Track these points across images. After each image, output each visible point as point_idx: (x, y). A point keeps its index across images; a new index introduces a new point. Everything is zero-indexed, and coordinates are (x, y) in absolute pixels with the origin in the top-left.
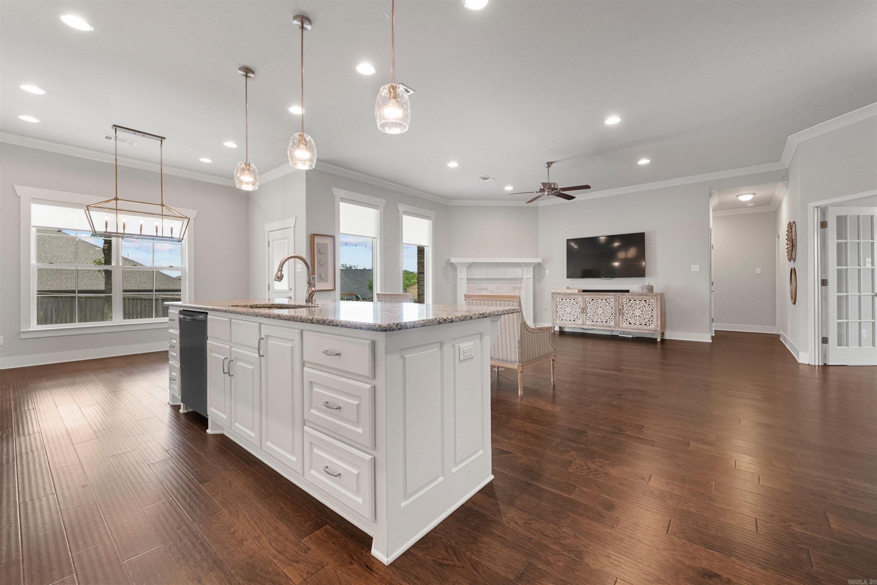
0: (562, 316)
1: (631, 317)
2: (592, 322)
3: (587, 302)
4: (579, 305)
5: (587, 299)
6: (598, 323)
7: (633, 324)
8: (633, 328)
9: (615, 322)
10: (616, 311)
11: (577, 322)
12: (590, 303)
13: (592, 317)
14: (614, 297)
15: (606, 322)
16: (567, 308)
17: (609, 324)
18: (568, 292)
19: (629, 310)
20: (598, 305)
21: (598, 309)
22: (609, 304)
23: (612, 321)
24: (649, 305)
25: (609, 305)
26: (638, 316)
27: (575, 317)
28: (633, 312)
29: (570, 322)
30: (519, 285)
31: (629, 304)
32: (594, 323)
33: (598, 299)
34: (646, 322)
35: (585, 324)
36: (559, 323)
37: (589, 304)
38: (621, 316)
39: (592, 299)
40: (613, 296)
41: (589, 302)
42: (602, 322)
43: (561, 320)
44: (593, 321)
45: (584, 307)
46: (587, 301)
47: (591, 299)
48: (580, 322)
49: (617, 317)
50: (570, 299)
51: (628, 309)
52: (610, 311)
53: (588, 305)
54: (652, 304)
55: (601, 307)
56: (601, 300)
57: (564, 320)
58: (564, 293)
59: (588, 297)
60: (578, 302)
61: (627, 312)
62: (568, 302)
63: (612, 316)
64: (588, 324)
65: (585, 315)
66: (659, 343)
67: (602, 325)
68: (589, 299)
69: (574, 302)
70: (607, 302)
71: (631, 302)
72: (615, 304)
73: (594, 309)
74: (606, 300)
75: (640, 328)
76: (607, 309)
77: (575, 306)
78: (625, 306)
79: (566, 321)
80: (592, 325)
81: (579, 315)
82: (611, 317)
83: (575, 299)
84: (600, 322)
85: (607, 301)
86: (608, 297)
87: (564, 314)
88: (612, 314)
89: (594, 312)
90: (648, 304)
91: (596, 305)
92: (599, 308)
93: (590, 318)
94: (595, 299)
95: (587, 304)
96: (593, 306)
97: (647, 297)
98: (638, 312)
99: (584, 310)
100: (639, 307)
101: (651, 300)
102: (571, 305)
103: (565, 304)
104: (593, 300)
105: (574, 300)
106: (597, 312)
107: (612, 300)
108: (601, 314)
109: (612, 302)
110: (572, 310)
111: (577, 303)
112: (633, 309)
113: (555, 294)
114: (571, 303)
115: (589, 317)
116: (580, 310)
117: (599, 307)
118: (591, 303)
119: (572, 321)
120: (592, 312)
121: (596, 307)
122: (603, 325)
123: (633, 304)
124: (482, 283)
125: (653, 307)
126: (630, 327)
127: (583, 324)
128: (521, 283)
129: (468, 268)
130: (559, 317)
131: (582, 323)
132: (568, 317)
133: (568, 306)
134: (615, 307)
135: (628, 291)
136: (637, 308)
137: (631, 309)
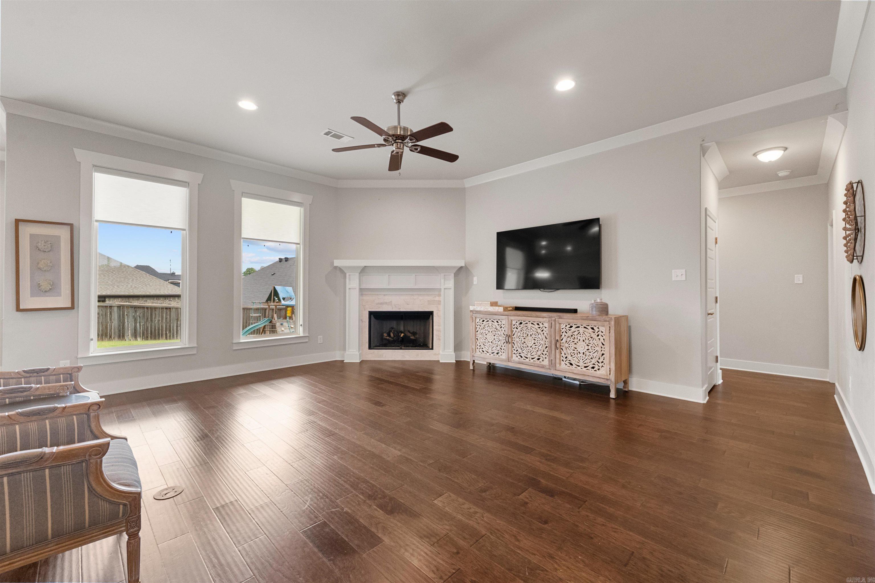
0: (482, 346)
1: (571, 354)
2: (520, 357)
4: (504, 331)
5: (514, 323)
6: (527, 360)
7: (574, 366)
8: (575, 372)
9: (549, 361)
10: (551, 343)
11: (501, 357)
12: (517, 328)
13: (520, 350)
14: (549, 321)
16: (489, 334)
17: (542, 363)
18: (490, 310)
19: (570, 343)
20: (527, 332)
21: (527, 339)
22: (542, 331)
23: (546, 358)
24: (598, 336)
25: (542, 333)
26: (582, 352)
27: (498, 348)
28: (575, 346)
29: (492, 355)
30: (437, 298)
31: (570, 333)
32: (522, 360)
33: (528, 322)
34: (594, 364)
36: (478, 356)
37: (516, 330)
38: (558, 351)
39: (520, 321)
40: (547, 319)
42: (532, 359)
43: (482, 352)
44: (522, 357)
45: (510, 333)
46: (514, 325)
48: (504, 356)
49: (553, 352)
50: (492, 321)
51: (568, 340)
52: (543, 342)
54: (602, 334)
55: (531, 335)
56: (532, 324)
58: (485, 312)
59: (516, 318)
60: (502, 326)
61: (567, 345)
62: (490, 325)
63: (546, 350)
64: (514, 360)
65: (510, 345)
66: (612, 402)
67: (532, 363)
68: (515, 322)
69: (497, 326)
70: (539, 328)
71: (573, 329)
72: (550, 331)
73: (522, 338)
74: (538, 324)
75: (585, 374)
76: (539, 339)
77: (499, 332)
78: (563, 336)
79: (488, 354)
80: (520, 363)
81: (503, 346)
82: (545, 352)
83: (499, 321)
85: (539, 326)
86: (541, 320)
87: (485, 343)
88: (547, 347)
89: (522, 342)
90: (597, 334)
91: (525, 332)
92: (529, 337)
93: (517, 351)
94: (523, 323)
95: (513, 329)
96: (522, 333)
97: (595, 322)
98: (582, 347)
99: (509, 339)
100: (584, 339)
101: (602, 329)
102: (494, 329)
103: (487, 329)
104: (521, 323)
105: (497, 322)
106: (526, 343)
107: (546, 325)
108: (531, 347)
109: (546, 328)
110: (495, 337)
112: (576, 341)
113: (474, 312)
114: (494, 327)
115: (516, 350)
116: (504, 338)
117: (529, 335)
118: (519, 329)
120: (520, 342)
121: (525, 335)
122: (534, 364)
123: (576, 333)
124: (384, 295)
125: (604, 339)
126: (571, 370)
127: (509, 360)
128: (439, 295)
129: (362, 274)
130: (479, 348)
131: (507, 358)
133: (490, 332)
134: (551, 336)
135: (575, 311)
136: (581, 340)
137: (572, 340)
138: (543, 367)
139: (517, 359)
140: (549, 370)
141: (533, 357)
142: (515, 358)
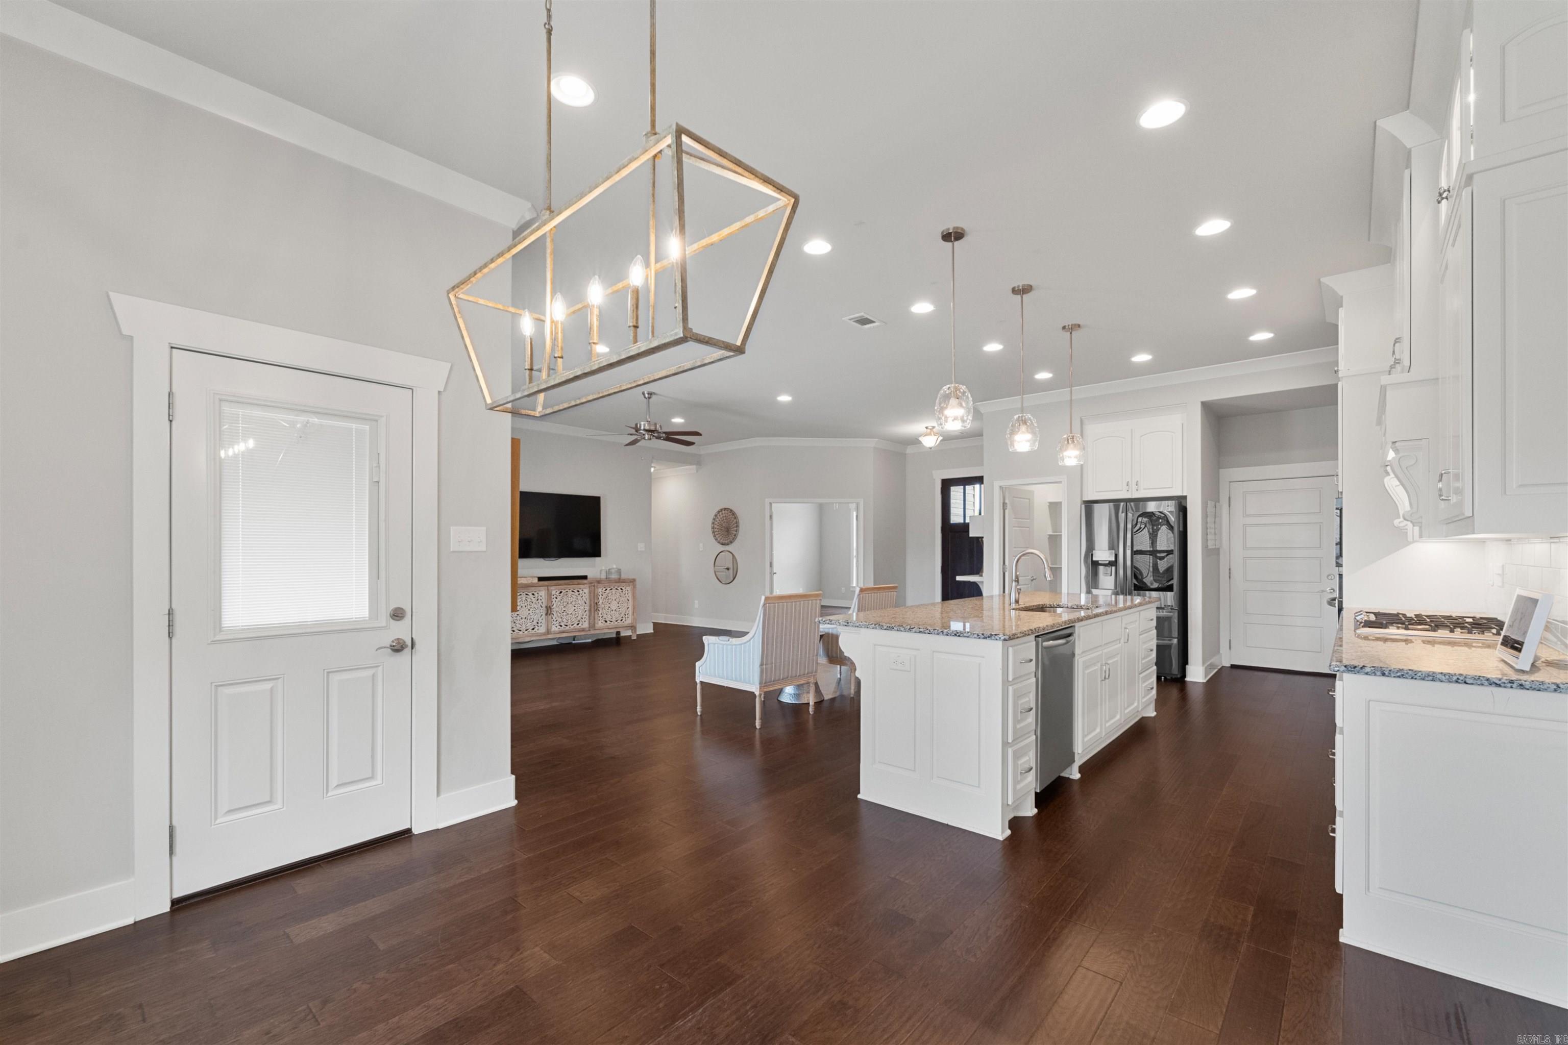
1: (606, 612)
2: (559, 627)
3: (553, 597)
4: (540, 603)
5: (554, 592)
6: (568, 628)
7: (608, 622)
8: (610, 627)
9: (589, 623)
10: (590, 606)
11: (538, 632)
12: (556, 598)
13: (559, 620)
14: (589, 587)
15: (578, 624)
16: (522, 609)
17: (582, 627)
18: (523, 582)
19: (605, 604)
20: (567, 601)
21: (567, 607)
22: (582, 597)
23: (585, 621)
25: (581, 599)
26: (614, 610)
27: (535, 623)
28: (609, 605)
29: (526, 632)
31: (605, 595)
32: (561, 629)
33: (568, 590)
34: (623, 617)
35: (551, 632)
37: (556, 600)
38: (596, 613)
40: (588, 585)
41: (555, 596)
42: (572, 625)
44: (561, 626)
45: (549, 604)
46: (553, 595)
47: (559, 592)
48: (542, 630)
49: (593, 613)
50: (527, 594)
52: (583, 608)
53: (554, 600)
54: (628, 592)
56: (573, 591)
57: (517, 631)
59: (555, 588)
60: (539, 597)
61: (603, 606)
62: (524, 598)
64: (554, 631)
65: (550, 617)
67: (573, 629)
69: (533, 598)
70: (579, 594)
71: (607, 591)
72: (590, 596)
73: (562, 607)
74: (578, 591)
75: (617, 626)
76: (579, 605)
77: (535, 606)
78: (600, 598)
79: (521, 633)
80: (560, 633)
81: (540, 619)
82: (585, 616)
83: (535, 593)
84: (570, 626)
86: (582, 586)
87: (516, 621)
88: (586, 611)
89: (562, 611)
90: (624, 593)
91: (565, 601)
92: (570, 605)
93: (557, 621)
94: (564, 591)
96: (562, 602)
97: (624, 584)
98: (614, 605)
99: (549, 610)
101: (628, 588)
102: (528, 603)
104: (561, 592)
105: (533, 594)
106: (566, 611)
107: (586, 591)
108: (571, 614)
109: (585, 593)
110: (530, 612)
111: (538, 600)
112: (610, 601)
114: (529, 600)
115: (555, 620)
116: (542, 611)
117: (570, 603)
118: (559, 598)
119: (530, 630)
120: (560, 611)
121: (565, 604)
122: (575, 629)
123: (610, 594)
125: (629, 596)
126: (607, 626)
127: (548, 632)
131: (546, 631)
132: (524, 625)
133: (524, 606)
134: (590, 600)
135: (585, 577)
136: (614, 600)
137: (607, 601)
138: (583, 630)
139: (557, 629)
140: (589, 632)
141: (572, 623)
142: (555, 629)
